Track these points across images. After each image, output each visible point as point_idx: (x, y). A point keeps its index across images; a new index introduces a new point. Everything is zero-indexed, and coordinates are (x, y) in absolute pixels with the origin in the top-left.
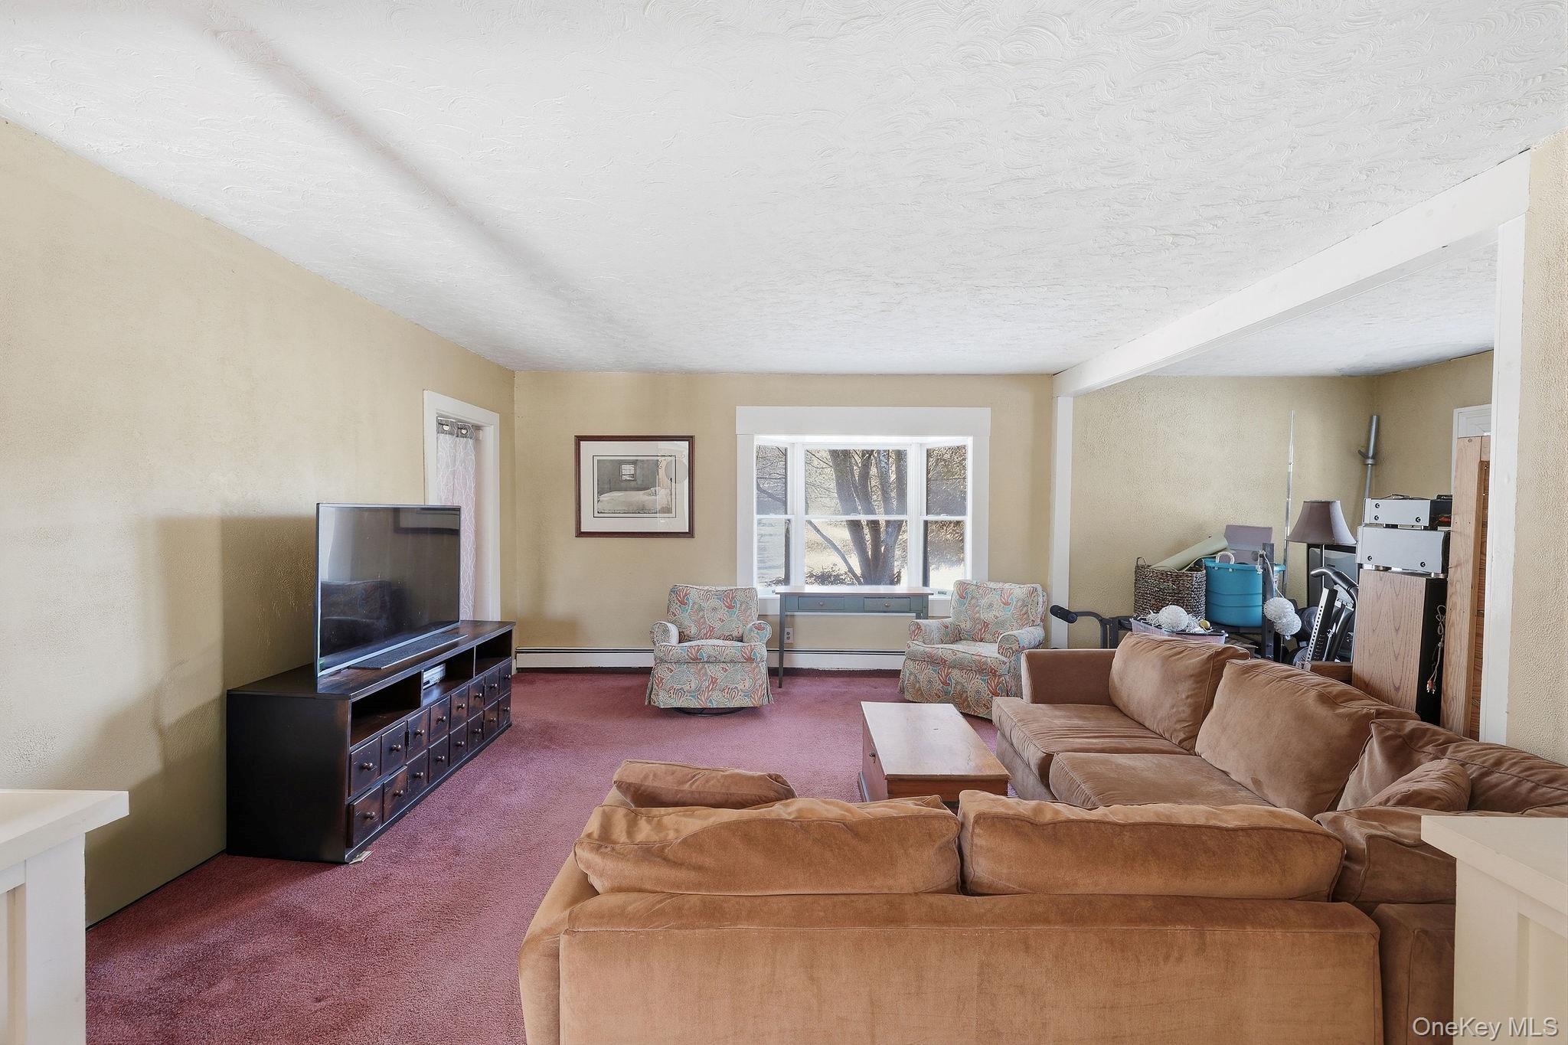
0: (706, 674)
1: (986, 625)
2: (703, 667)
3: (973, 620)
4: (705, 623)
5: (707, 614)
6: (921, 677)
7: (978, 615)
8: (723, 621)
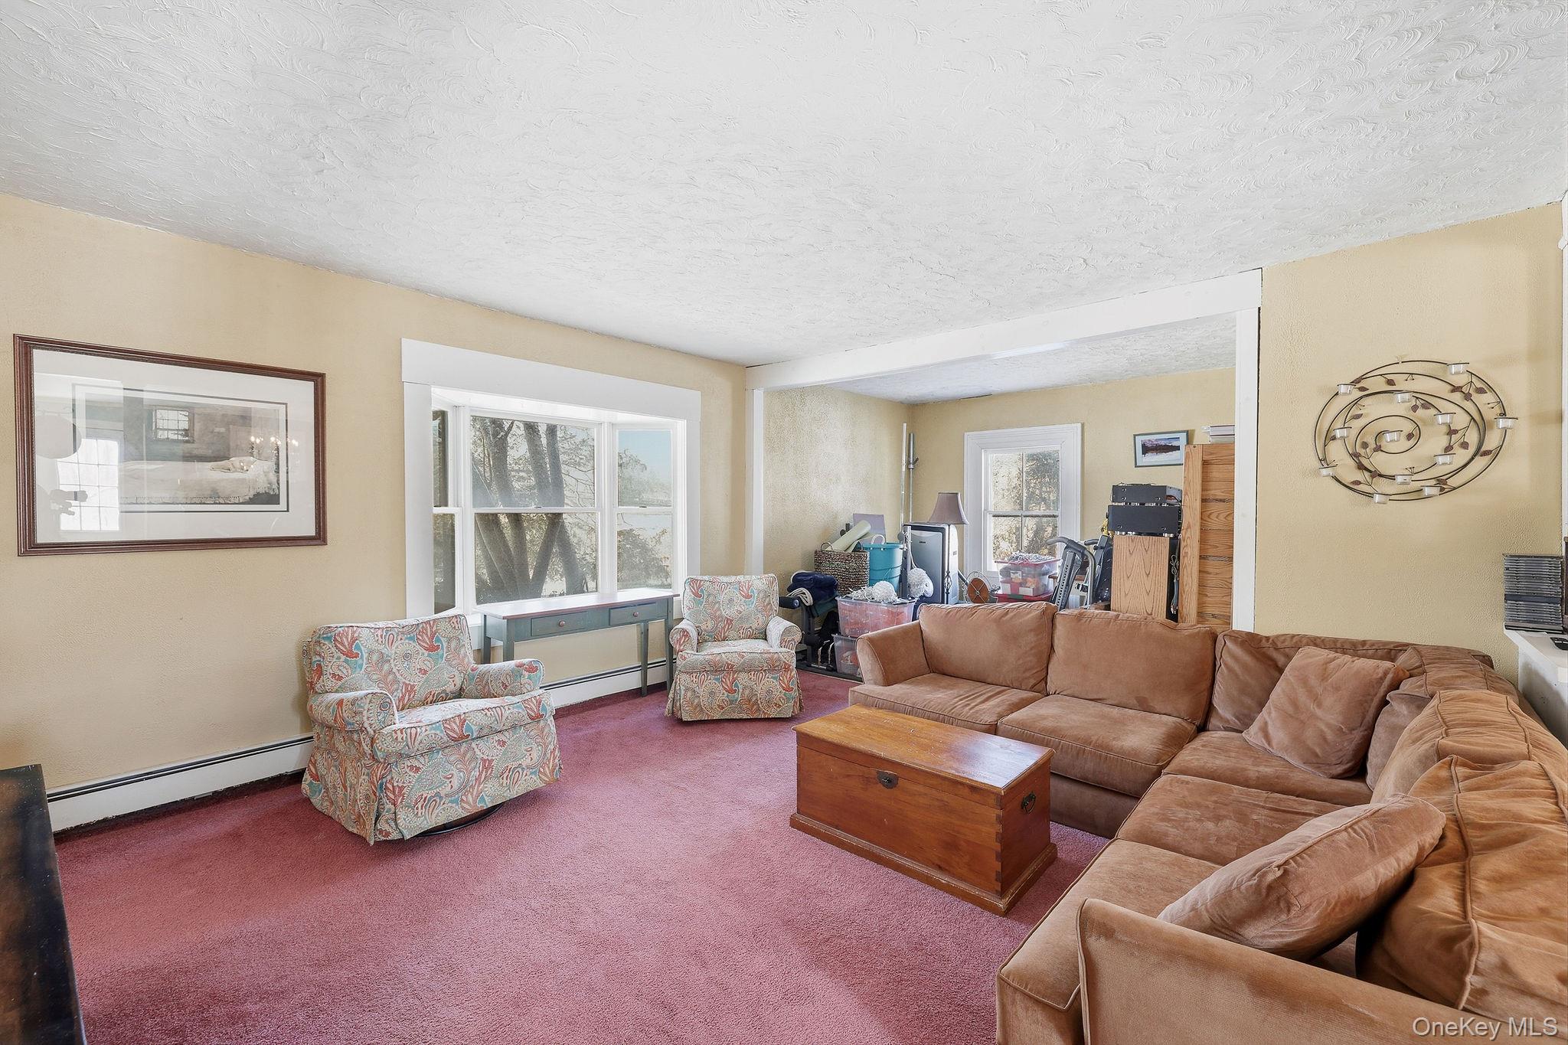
0: (474, 758)
1: (729, 621)
2: (470, 748)
3: (714, 618)
4: (396, 681)
5: (396, 666)
6: (700, 691)
7: (719, 613)
8: (425, 672)
